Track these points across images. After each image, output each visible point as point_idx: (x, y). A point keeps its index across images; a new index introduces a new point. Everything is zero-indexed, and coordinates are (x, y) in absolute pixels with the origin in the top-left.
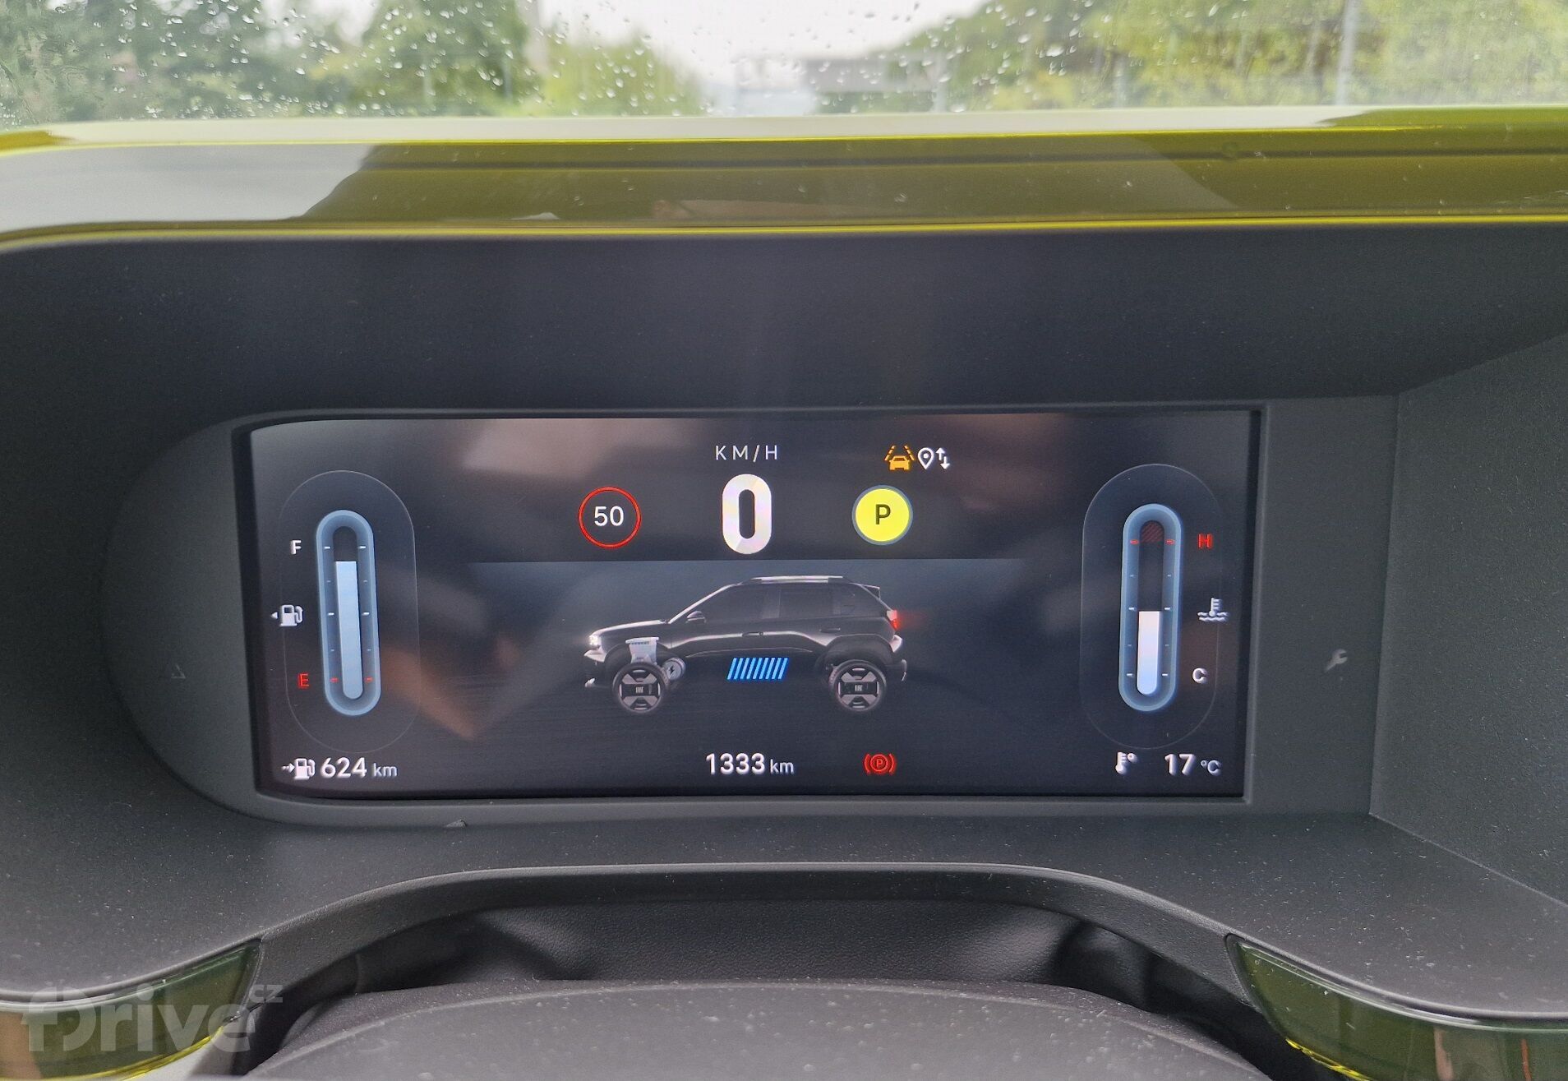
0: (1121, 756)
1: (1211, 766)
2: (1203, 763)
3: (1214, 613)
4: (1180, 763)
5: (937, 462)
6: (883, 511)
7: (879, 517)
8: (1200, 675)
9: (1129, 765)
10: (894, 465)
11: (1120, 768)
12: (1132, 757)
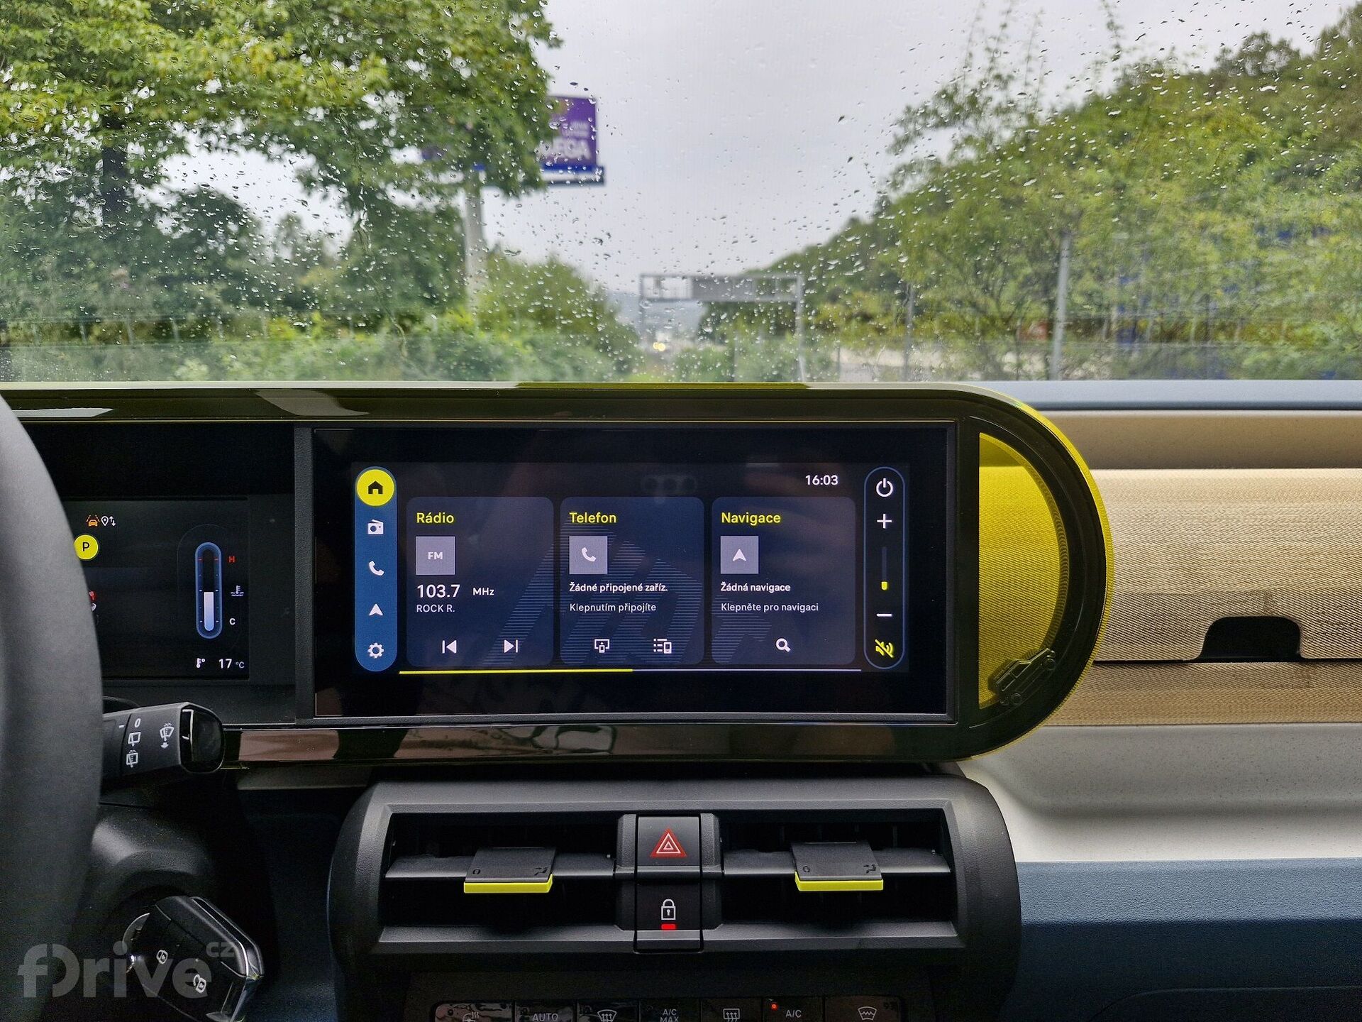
0: (198, 660)
1: (240, 664)
2: (237, 663)
3: (238, 592)
4: (225, 663)
5: (110, 522)
6: (86, 545)
7: (84, 548)
8: (233, 622)
9: (202, 664)
10: (91, 524)
11: (198, 666)
12: (203, 660)
